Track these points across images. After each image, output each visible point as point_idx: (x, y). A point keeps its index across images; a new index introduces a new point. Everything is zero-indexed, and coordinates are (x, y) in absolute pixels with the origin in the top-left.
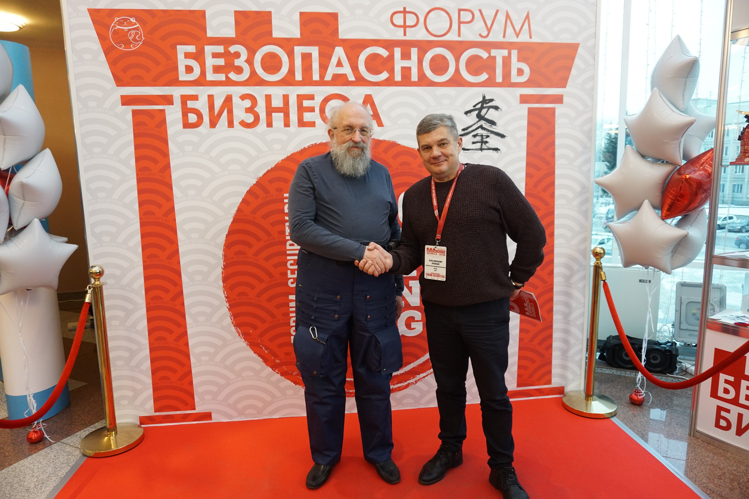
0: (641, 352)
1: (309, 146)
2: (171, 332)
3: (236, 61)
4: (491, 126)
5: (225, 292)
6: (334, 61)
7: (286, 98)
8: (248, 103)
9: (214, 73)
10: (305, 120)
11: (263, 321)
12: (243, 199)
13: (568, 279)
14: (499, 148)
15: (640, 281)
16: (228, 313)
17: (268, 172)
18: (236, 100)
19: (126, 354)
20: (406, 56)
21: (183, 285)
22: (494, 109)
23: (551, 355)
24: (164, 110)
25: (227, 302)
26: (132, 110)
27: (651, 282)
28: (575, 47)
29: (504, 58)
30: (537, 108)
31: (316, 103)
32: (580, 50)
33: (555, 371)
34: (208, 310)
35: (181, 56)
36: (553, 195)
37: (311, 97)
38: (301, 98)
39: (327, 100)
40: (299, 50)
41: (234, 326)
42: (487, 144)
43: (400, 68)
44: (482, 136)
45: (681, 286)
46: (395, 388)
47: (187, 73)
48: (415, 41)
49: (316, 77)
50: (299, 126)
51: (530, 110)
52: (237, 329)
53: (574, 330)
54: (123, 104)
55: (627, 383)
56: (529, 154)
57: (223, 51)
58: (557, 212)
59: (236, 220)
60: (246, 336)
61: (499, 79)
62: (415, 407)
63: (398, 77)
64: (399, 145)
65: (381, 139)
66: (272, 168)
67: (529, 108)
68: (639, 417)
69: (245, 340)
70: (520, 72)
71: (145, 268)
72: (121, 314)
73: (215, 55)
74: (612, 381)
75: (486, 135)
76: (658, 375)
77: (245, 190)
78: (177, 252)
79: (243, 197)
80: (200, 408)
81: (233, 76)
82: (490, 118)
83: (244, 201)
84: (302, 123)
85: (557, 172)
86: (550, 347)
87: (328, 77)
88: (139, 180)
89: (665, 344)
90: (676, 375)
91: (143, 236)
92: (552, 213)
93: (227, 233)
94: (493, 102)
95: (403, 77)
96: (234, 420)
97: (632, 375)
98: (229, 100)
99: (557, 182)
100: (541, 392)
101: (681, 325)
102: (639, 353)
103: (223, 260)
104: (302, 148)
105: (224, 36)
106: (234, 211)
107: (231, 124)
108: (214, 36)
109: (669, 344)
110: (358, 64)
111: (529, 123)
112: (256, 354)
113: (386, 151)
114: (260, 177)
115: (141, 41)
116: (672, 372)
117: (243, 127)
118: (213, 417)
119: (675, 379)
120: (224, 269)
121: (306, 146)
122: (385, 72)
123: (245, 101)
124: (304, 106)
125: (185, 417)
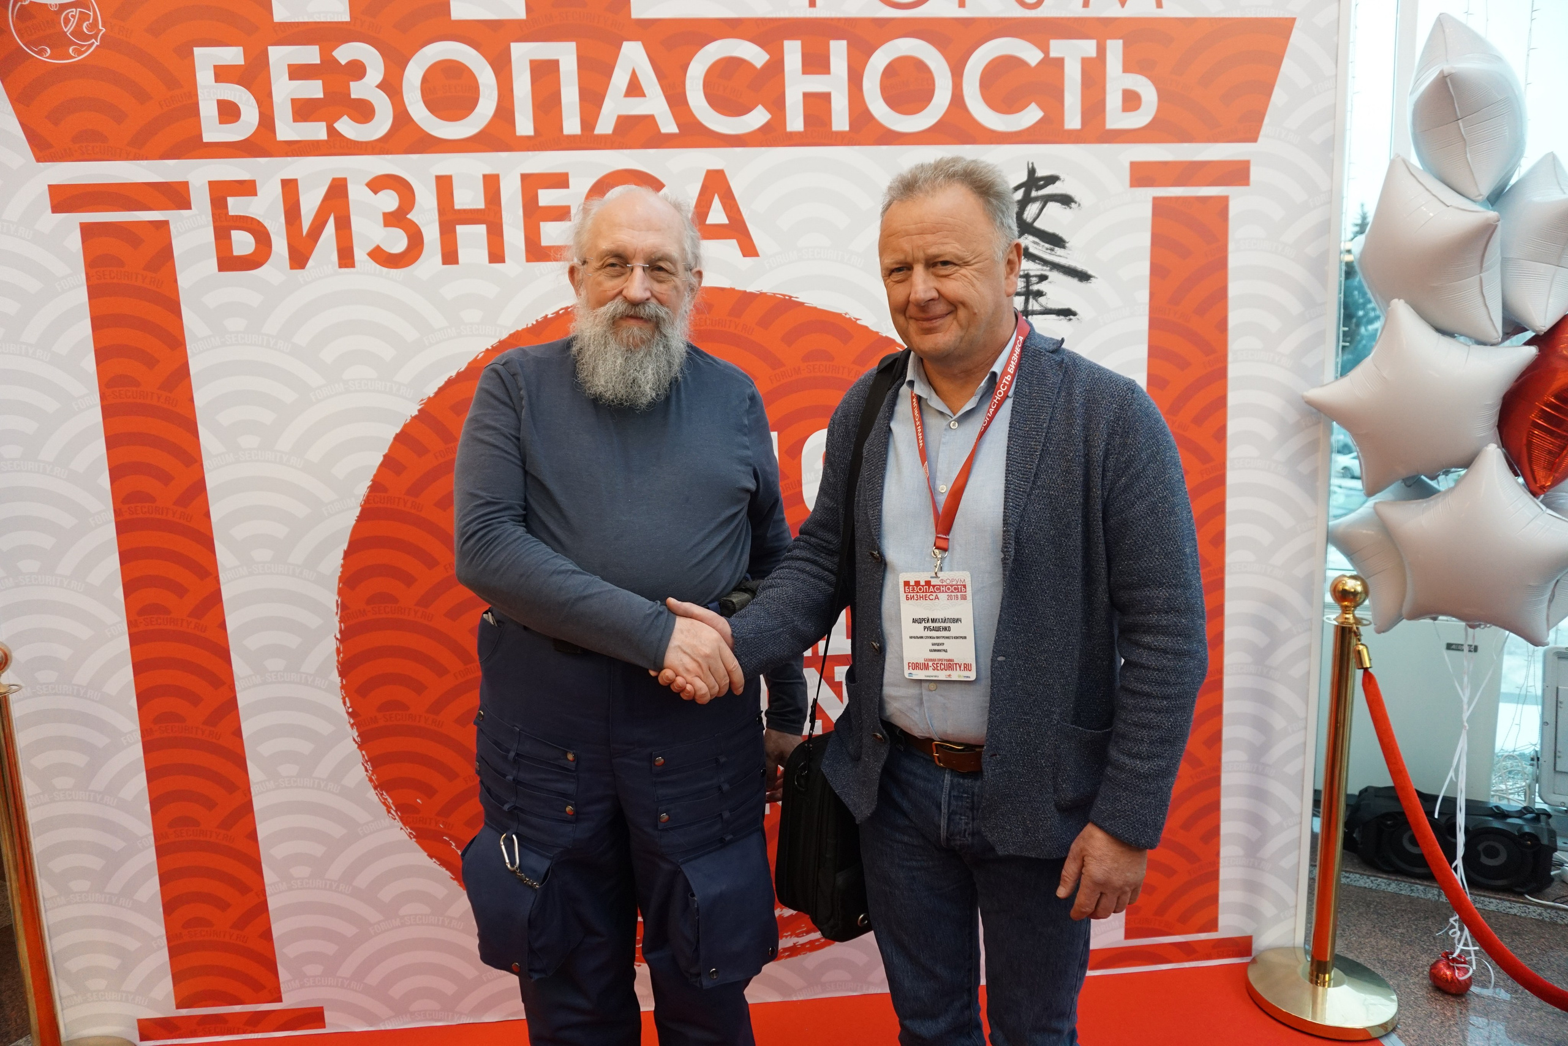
0: (1455, 836)
1: (557, 313)
2: (210, 804)
3: (352, 84)
4: (1052, 250)
5: (347, 699)
6: (619, 80)
7: (492, 184)
8: (389, 201)
9: (295, 121)
10: (545, 242)
11: (451, 775)
12: (385, 456)
13: (1261, 655)
14: (1073, 308)
15: (1449, 647)
16: (358, 756)
17: (450, 383)
18: (358, 194)
19: (95, 863)
20: (816, 63)
21: (236, 683)
22: (1059, 204)
23: (1218, 854)
24: (165, 224)
25: (352, 725)
26: (81, 223)
27: (1479, 649)
28: (1282, 28)
29: (1086, 62)
30: (1177, 199)
31: (573, 196)
32: (1297, 37)
33: (1226, 896)
34: (305, 747)
35: (204, 77)
36: (1220, 434)
37: (560, 181)
38: (531, 183)
39: (600, 188)
40: (523, 53)
41: (375, 788)
42: (1041, 299)
43: (801, 97)
44: (1027, 276)
45: (1556, 658)
46: (803, 945)
47: (221, 122)
48: (839, 19)
49: (572, 125)
50: (528, 260)
51: (1160, 207)
52: (382, 794)
53: (1278, 789)
54: (56, 208)
55: (1416, 920)
56: (1153, 324)
57: (318, 62)
58: (1233, 477)
59: (368, 513)
60: (406, 813)
61: (1073, 120)
62: (856, 991)
63: (795, 122)
64: (802, 304)
65: (752, 288)
66: (458, 374)
67: (1155, 199)
68: (1461, 1037)
69: (405, 824)
70: (1131, 100)
71: (135, 639)
72: (79, 760)
73: (298, 72)
74: (1376, 912)
75: (1039, 273)
76: (1500, 899)
77: (390, 432)
78: (215, 598)
79: (386, 451)
80: (292, 998)
81: (347, 127)
82: (1050, 229)
83: (388, 462)
84: (536, 252)
85: (1233, 371)
86: (1213, 834)
87: (605, 125)
88: (108, 412)
89: (1520, 814)
90: (1553, 901)
91: (126, 557)
92: (1220, 481)
93: (345, 546)
94: (1058, 183)
95: (808, 119)
96: (383, 1028)
97: (1430, 896)
98: (338, 190)
99: (1233, 398)
100: (1188, 951)
101: (1558, 760)
102: (1449, 838)
103: (337, 619)
104: (539, 317)
105: (318, 20)
106: (362, 488)
107: (346, 258)
108: (293, 21)
109: (1529, 816)
110: (685, 88)
111: (1157, 240)
112: (434, 860)
113: (765, 322)
114: (429, 398)
115: (95, 37)
116: (1537, 892)
117: (378, 266)
118: (326, 1021)
119: (1549, 911)
120: (341, 641)
121: (550, 312)
122: (760, 108)
123: (380, 194)
124: (542, 202)
125: (255, 1021)
